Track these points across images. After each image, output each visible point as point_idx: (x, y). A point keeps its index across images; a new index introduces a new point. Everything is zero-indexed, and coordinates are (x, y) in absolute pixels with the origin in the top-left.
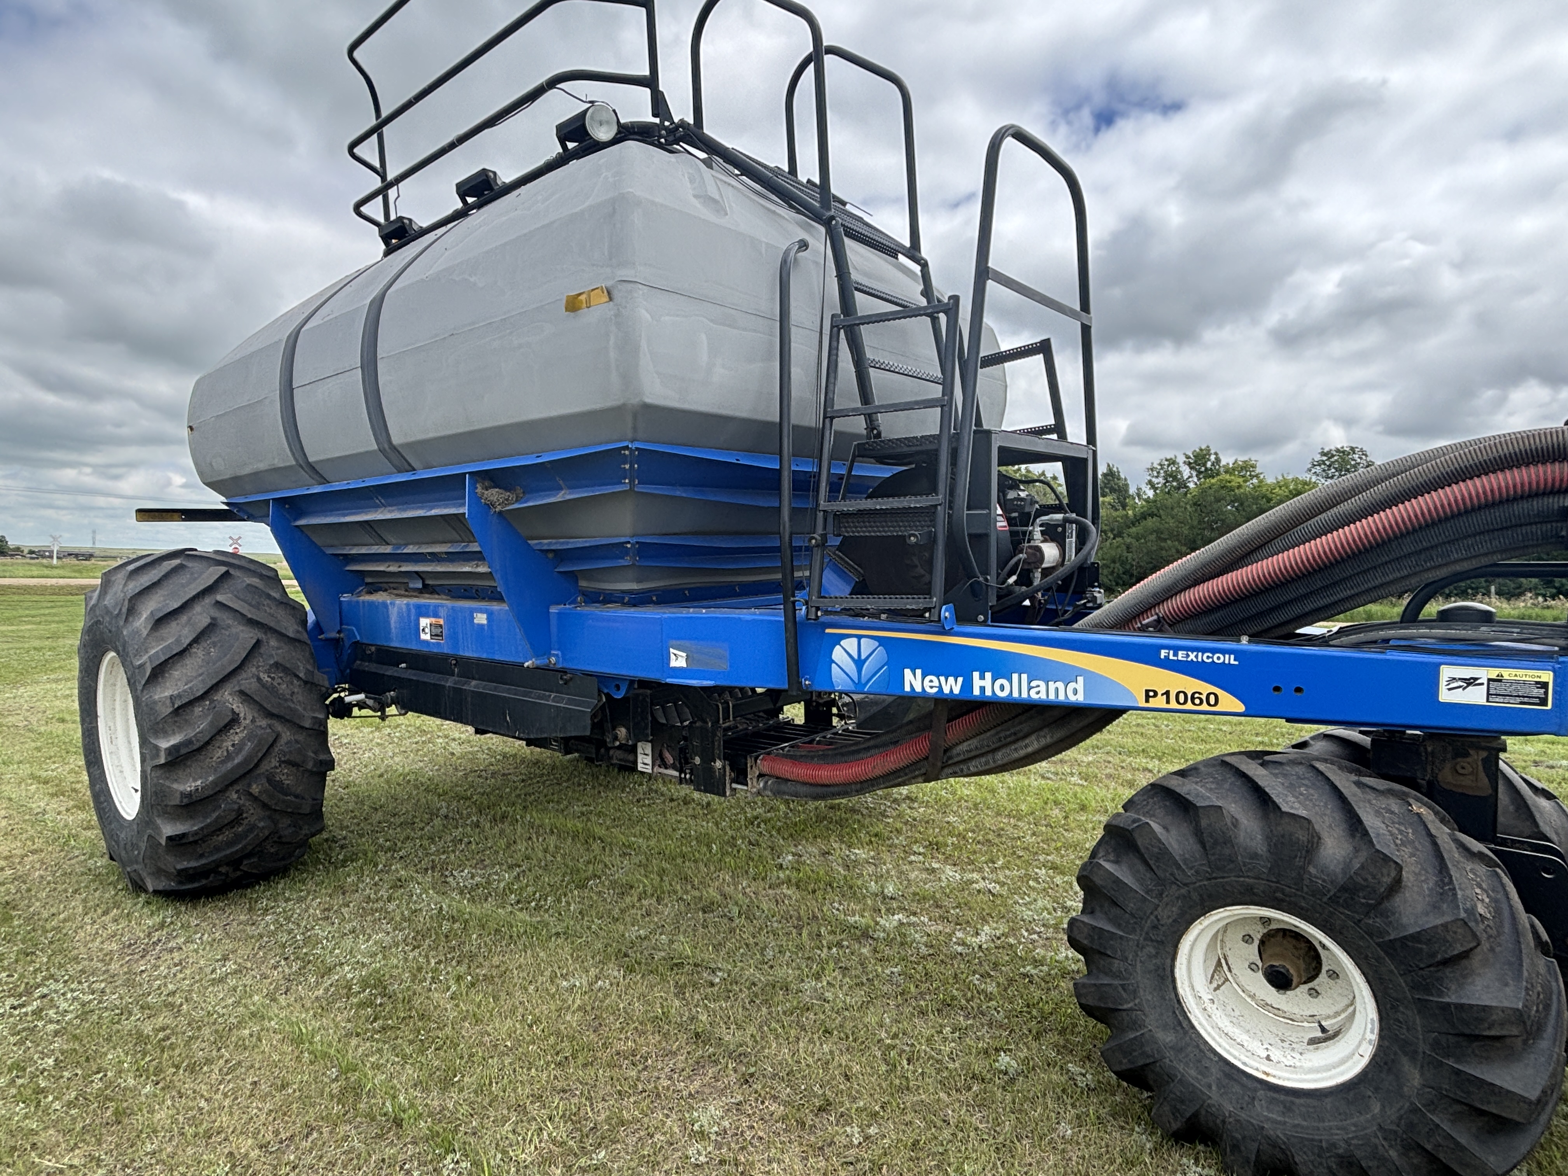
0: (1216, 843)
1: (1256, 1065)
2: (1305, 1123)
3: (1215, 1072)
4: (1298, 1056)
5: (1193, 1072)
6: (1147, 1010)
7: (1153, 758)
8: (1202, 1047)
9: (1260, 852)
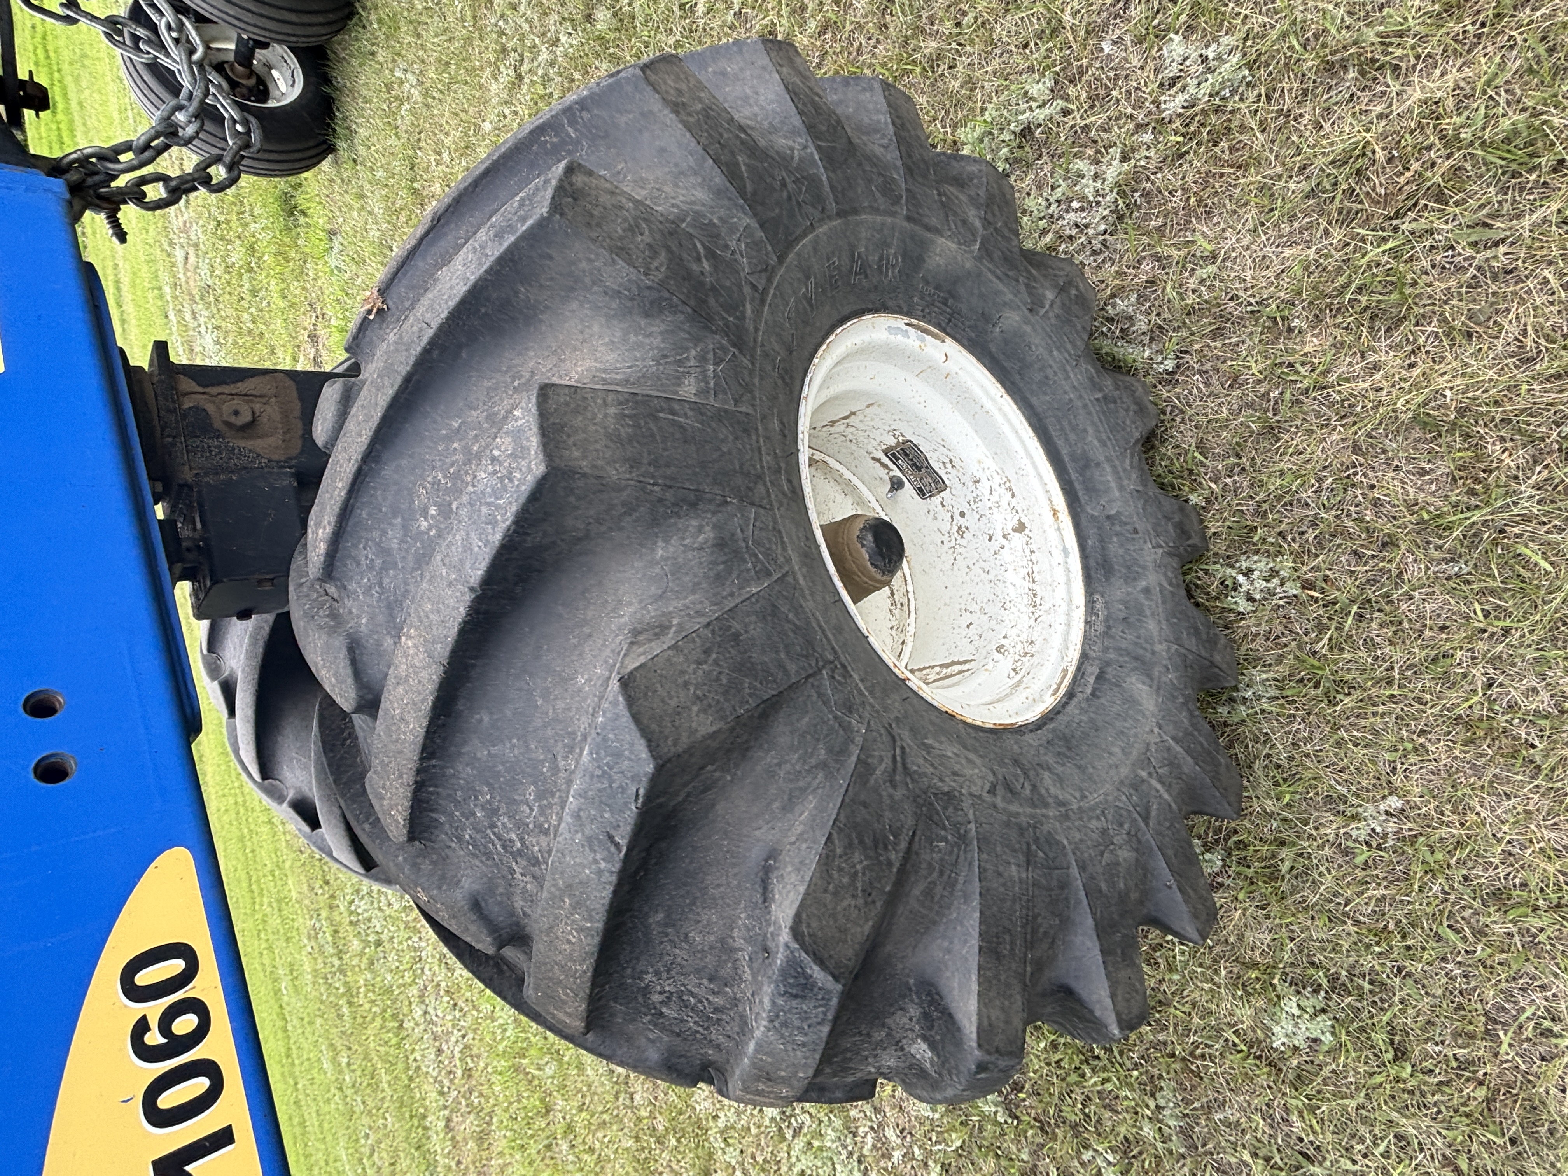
0: (744, 667)
1: (1053, 535)
2: (1090, 430)
3: (1119, 590)
4: (984, 487)
5: (1152, 625)
6: (1139, 747)
7: (426, 1128)
8: (1101, 628)
9: (708, 534)
